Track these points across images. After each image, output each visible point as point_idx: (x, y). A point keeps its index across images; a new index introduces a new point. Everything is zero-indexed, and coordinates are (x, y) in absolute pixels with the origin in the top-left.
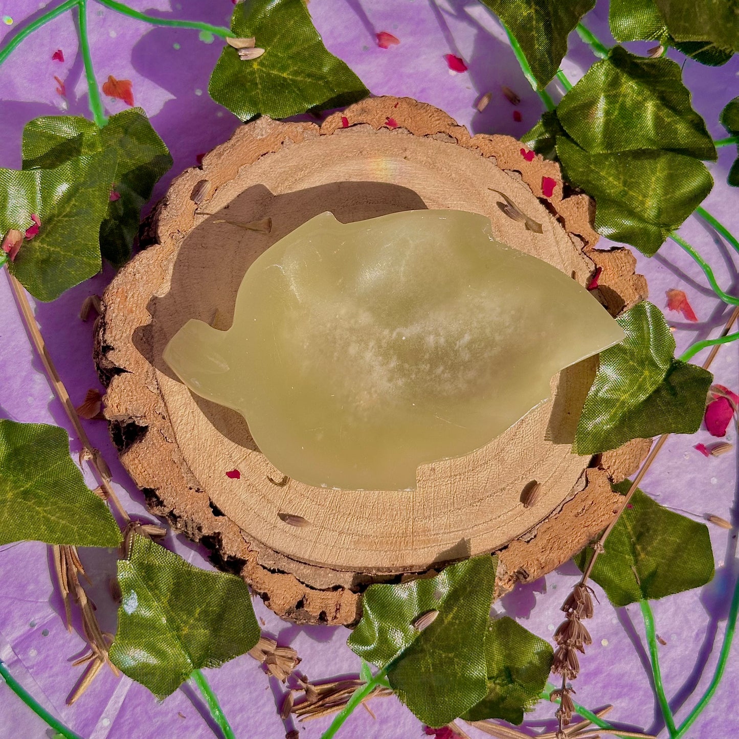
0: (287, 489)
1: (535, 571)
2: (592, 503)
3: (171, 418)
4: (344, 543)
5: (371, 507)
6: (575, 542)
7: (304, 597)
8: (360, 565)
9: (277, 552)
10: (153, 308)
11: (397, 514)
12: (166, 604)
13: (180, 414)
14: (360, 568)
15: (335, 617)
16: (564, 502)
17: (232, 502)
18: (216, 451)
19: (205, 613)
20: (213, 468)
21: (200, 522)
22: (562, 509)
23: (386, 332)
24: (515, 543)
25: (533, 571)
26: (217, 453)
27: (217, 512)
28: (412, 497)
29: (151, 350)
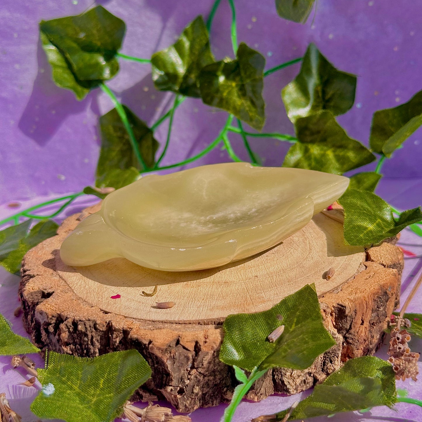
0: (156, 297)
1: (349, 303)
2: (375, 273)
3: (70, 285)
4: (202, 311)
5: (218, 295)
6: (371, 289)
7: (179, 337)
8: (217, 317)
9: (153, 321)
10: (55, 253)
11: (237, 295)
12: (77, 390)
13: (76, 282)
14: (217, 319)
15: (206, 342)
16: (354, 276)
17: (117, 307)
18: (102, 291)
19: (108, 381)
20: (101, 297)
21: (95, 319)
22: (354, 278)
23: (202, 218)
24: (328, 294)
25: (347, 303)
26: (103, 292)
27: (106, 313)
28: (245, 288)
29: (54, 266)
